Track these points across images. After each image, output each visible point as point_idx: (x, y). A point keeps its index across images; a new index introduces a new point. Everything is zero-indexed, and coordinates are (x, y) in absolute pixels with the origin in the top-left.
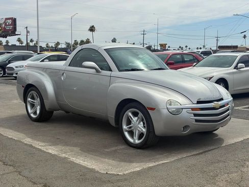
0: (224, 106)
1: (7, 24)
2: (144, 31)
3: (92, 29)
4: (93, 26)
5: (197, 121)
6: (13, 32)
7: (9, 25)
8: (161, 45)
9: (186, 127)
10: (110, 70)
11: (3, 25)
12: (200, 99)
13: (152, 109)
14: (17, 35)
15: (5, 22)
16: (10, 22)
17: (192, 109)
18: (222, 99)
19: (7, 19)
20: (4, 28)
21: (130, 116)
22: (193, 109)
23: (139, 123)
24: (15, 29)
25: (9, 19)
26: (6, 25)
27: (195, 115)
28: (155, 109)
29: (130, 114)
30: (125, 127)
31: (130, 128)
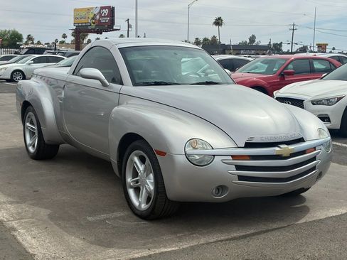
0: (303, 152)
1: (103, 15)
2: (294, 25)
3: (218, 22)
4: (220, 19)
5: (241, 178)
6: (110, 27)
7: (105, 16)
8: (319, 46)
9: (221, 188)
10: (122, 83)
11: (98, 17)
12: (251, 139)
13: (163, 154)
14: (116, 30)
15: (100, 12)
16: (106, 12)
17: (232, 156)
18: (301, 140)
19: (102, 8)
20: (99, 20)
21: (135, 163)
22: (234, 157)
23: (147, 175)
24: (112, 22)
25: (105, 8)
26: (101, 16)
27: (239, 168)
28: (165, 153)
29: (136, 160)
30: (129, 180)
31: (137, 182)
